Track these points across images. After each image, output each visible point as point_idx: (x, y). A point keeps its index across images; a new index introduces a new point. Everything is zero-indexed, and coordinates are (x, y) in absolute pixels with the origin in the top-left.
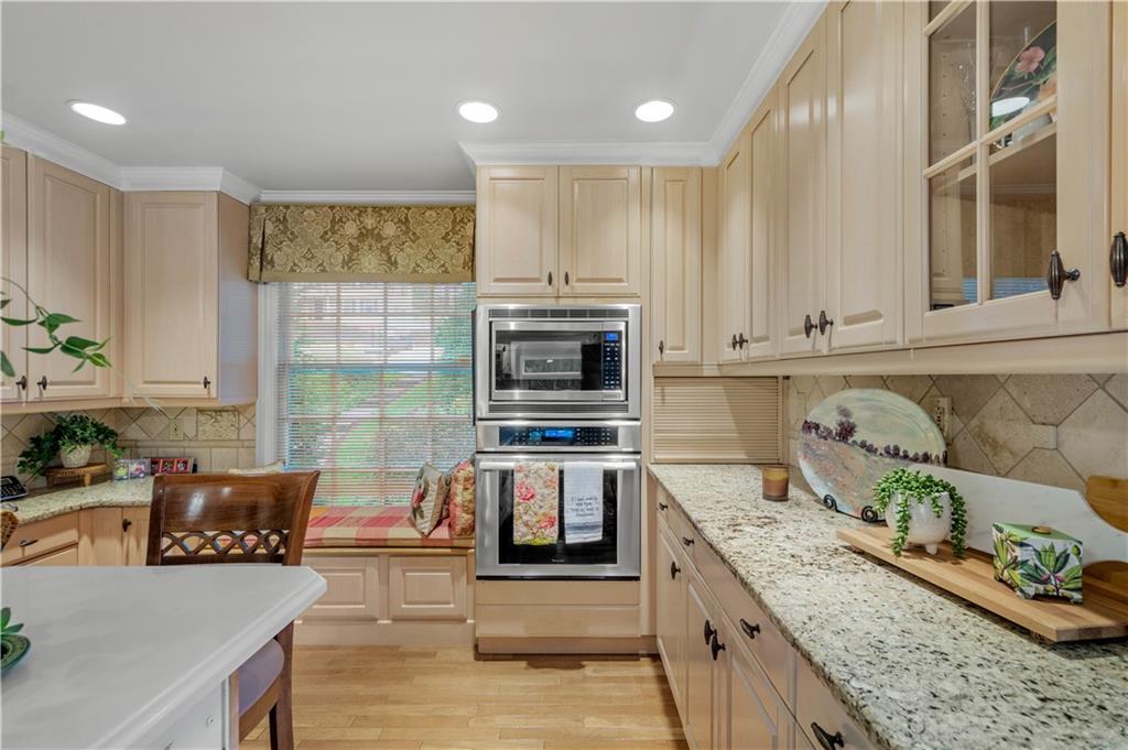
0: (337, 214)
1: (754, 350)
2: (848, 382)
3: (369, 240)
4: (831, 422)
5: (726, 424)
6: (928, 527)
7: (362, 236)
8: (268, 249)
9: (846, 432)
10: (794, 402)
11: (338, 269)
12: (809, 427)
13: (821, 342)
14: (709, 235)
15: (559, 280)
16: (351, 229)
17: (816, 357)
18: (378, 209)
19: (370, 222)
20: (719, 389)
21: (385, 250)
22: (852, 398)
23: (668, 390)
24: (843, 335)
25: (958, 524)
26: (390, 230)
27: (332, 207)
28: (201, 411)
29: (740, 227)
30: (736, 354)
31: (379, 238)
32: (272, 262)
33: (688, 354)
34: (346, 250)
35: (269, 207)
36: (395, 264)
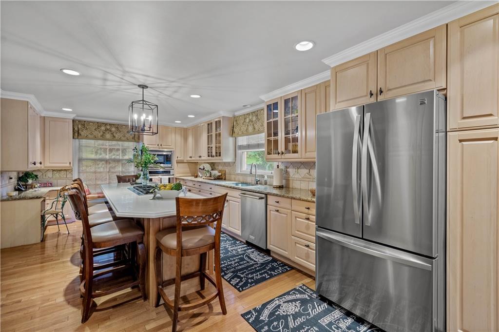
0: (99, 125)
1: (193, 158)
2: (205, 163)
3: (108, 131)
4: (202, 168)
5: (188, 170)
6: (208, 175)
7: (106, 130)
8: (80, 131)
9: (204, 169)
10: (198, 166)
11: (99, 137)
12: (200, 169)
13: (200, 159)
14: (186, 139)
15: (160, 145)
16: (103, 128)
17: (200, 160)
18: (110, 125)
19: (108, 127)
20: (187, 164)
21: (112, 134)
22: (204, 165)
23: (179, 164)
24: (202, 158)
25: (211, 175)
26: (113, 129)
27: (98, 123)
28: (53, 170)
29: (190, 140)
30: (190, 159)
31: (111, 131)
32: (81, 135)
33: (182, 158)
34: (102, 133)
35: (79, 121)
36: (115, 137)
